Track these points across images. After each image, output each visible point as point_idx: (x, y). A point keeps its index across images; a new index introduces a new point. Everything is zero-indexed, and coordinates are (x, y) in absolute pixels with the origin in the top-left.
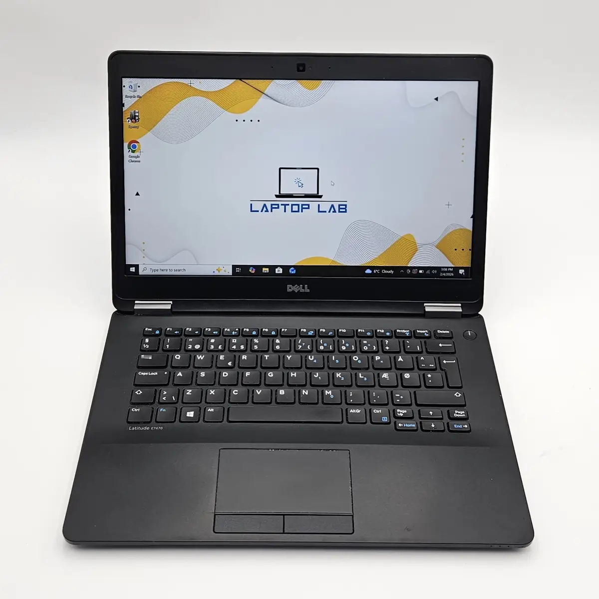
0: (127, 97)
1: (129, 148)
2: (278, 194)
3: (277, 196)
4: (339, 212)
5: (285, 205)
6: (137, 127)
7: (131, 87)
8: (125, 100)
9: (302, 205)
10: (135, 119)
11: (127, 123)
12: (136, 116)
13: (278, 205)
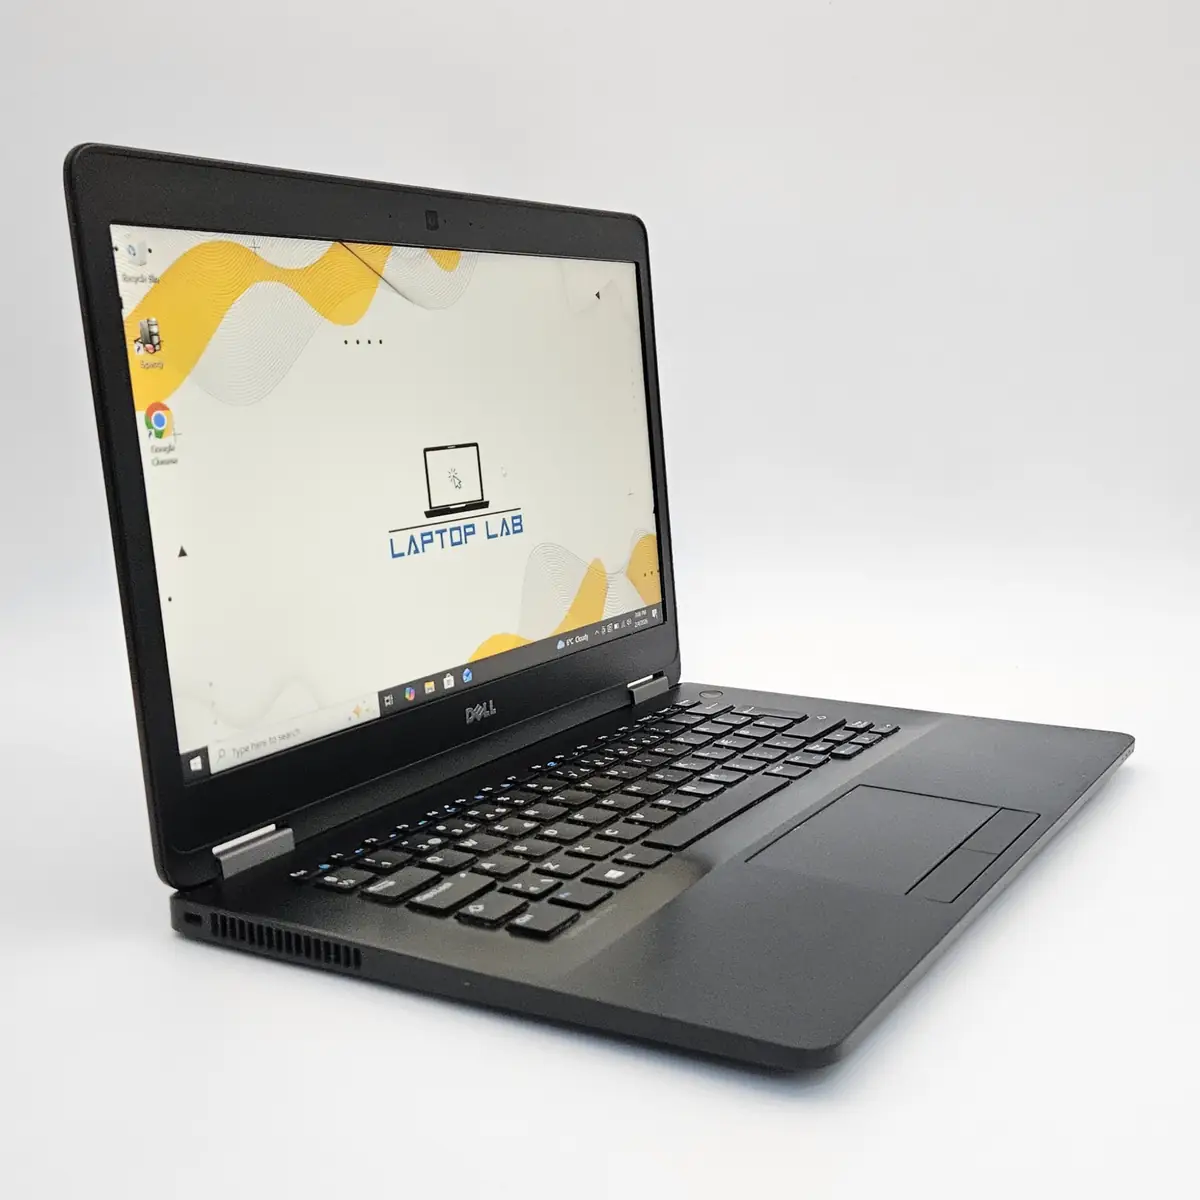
0: (127, 279)
1: (149, 426)
2: (428, 509)
3: (429, 514)
4: (515, 532)
5: (441, 532)
6: (160, 366)
7: (131, 250)
8: (125, 290)
9: (466, 527)
10: (151, 343)
11: (136, 354)
12: (152, 335)
13: (430, 533)
